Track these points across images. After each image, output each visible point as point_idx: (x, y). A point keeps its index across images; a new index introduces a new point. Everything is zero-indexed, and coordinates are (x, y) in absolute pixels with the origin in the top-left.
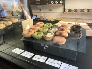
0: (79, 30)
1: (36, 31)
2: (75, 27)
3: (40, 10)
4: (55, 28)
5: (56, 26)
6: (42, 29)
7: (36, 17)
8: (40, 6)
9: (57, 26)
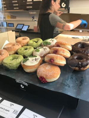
0: (86, 51)
1: (13, 52)
2: (79, 45)
3: (33, 18)
4: (44, 47)
5: (47, 44)
6: (23, 49)
7: (28, 27)
8: (33, 12)
9: (50, 44)
